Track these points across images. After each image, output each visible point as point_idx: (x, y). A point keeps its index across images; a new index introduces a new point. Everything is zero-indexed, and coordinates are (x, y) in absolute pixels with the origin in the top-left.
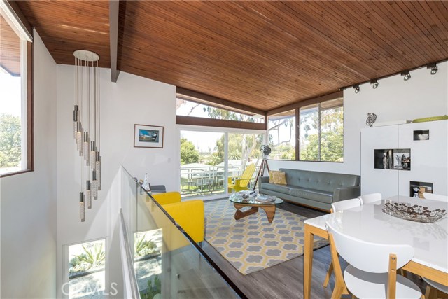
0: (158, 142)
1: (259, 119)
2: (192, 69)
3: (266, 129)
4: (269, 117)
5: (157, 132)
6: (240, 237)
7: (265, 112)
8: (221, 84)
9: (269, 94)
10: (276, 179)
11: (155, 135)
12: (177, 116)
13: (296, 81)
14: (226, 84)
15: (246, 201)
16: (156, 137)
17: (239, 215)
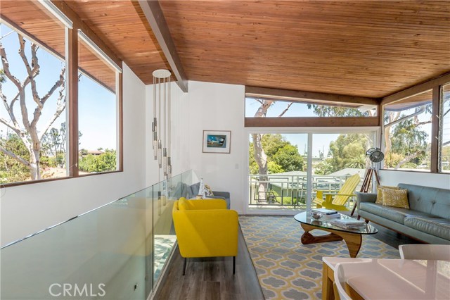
0: (225, 147)
1: (371, 110)
2: (253, 64)
3: (379, 124)
4: (385, 106)
5: (224, 137)
6: (293, 266)
7: (378, 101)
8: (294, 74)
9: (373, 74)
10: (387, 198)
11: (222, 140)
12: (246, 119)
13: (416, 44)
14: (301, 72)
15: (318, 222)
16: (222, 142)
17: (308, 239)
